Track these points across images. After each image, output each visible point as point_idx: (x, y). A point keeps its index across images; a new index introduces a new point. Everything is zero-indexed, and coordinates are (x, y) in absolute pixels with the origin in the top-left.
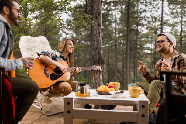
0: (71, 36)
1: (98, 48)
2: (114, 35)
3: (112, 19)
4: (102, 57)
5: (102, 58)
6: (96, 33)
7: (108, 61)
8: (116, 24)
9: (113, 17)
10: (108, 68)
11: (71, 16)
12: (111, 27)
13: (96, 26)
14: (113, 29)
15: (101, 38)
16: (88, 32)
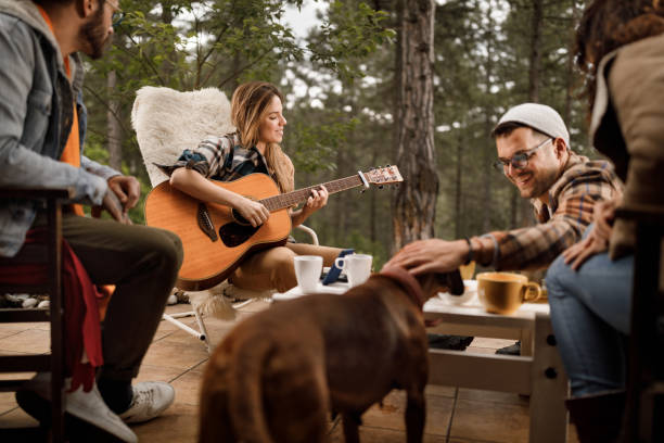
0: (324, 93)
1: (417, 133)
2: (483, 87)
3: (475, 26)
4: (432, 166)
5: (430, 171)
6: (410, 80)
7: (458, 183)
8: (489, 47)
9: (481, 19)
10: (458, 209)
11: (326, 18)
12: (473, 58)
13: (413, 51)
14: (477, 66)
15: (428, 98)
16: (385, 75)
